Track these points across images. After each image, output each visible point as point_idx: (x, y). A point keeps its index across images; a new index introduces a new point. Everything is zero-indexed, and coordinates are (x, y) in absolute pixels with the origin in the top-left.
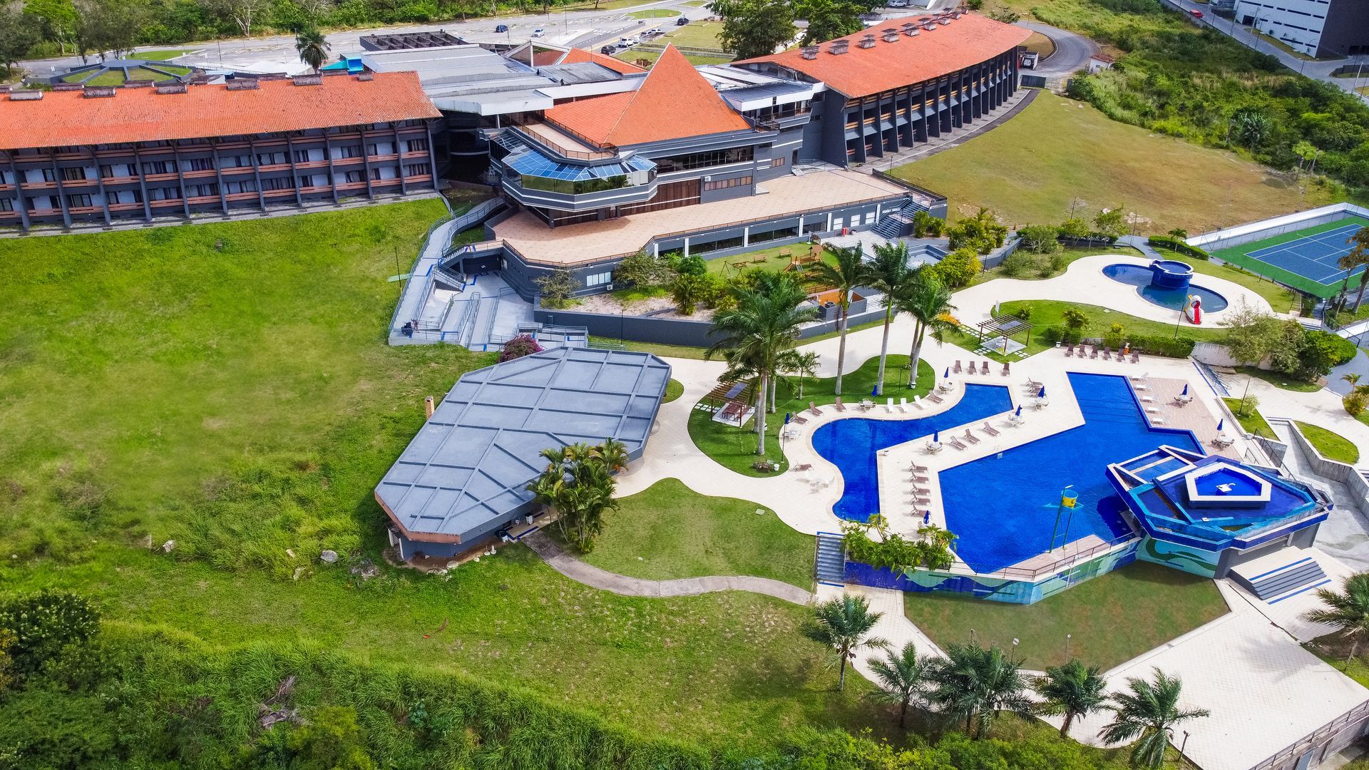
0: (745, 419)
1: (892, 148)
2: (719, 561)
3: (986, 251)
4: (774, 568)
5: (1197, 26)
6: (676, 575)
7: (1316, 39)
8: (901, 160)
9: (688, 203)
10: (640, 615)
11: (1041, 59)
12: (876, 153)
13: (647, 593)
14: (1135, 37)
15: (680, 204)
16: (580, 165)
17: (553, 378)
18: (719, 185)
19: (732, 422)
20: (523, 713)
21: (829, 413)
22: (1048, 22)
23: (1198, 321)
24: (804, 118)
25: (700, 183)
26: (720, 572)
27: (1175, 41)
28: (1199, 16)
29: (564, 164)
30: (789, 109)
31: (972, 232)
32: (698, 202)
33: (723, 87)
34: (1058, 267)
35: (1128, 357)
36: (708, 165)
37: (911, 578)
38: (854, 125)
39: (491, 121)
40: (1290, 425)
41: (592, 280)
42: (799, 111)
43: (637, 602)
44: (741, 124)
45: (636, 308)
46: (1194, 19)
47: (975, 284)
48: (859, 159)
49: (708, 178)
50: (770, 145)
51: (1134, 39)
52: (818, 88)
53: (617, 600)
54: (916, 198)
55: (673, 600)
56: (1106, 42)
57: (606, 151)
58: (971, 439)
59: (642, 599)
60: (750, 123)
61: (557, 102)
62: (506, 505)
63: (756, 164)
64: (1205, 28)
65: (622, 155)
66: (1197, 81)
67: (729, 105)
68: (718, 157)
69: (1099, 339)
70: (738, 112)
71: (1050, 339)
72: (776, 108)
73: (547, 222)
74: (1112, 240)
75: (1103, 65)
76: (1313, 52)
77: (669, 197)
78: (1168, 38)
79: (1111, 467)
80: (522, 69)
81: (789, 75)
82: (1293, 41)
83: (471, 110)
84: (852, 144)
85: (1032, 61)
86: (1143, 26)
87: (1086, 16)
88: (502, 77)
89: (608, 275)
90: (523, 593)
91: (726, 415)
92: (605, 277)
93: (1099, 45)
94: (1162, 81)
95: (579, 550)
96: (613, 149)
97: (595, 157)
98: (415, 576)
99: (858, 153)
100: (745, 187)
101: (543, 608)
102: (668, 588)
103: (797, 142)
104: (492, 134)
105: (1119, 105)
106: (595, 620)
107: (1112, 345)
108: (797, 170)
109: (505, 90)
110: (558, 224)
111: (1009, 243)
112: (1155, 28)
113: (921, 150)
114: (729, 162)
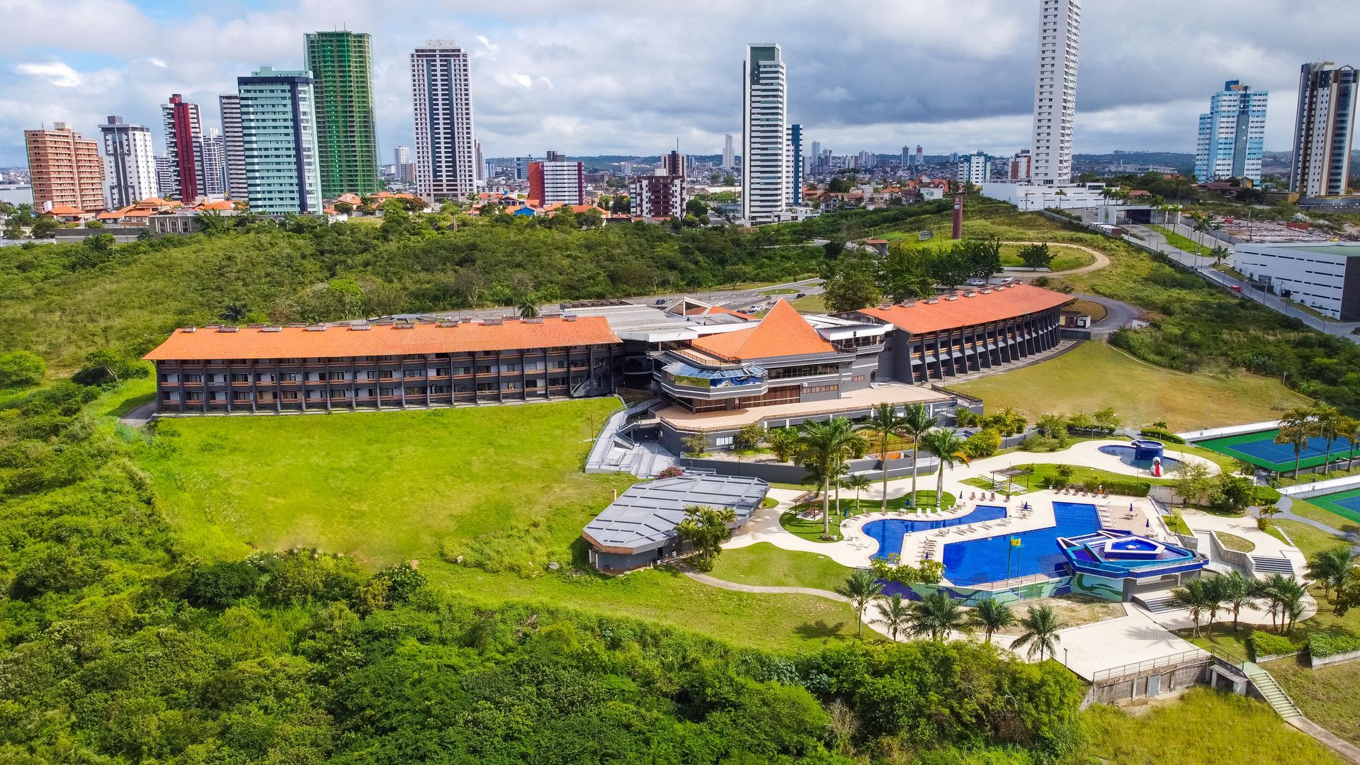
0: (818, 518)
1: (950, 373)
2: (792, 580)
3: (1009, 434)
4: (827, 583)
5: (1237, 298)
6: (765, 585)
7: (1338, 305)
8: (957, 381)
9: (791, 402)
10: (741, 600)
11: (1093, 322)
12: (937, 375)
13: (745, 590)
14: (1177, 305)
15: (785, 402)
16: (715, 369)
17: (692, 487)
18: (814, 390)
19: (809, 519)
20: (667, 633)
21: (876, 516)
22: (1104, 295)
23: (1158, 474)
24: (879, 348)
25: (798, 388)
26: (792, 586)
27: (1212, 308)
28: (1238, 290)
29: (703, 369)
30: (866, 341)
31: (997, 420)
32: (799, 401)
33: (818, 327)
34: (1063, 445)
35: (1100, 496)
36: (805, 375)
37: (915, 589)
38: (918, 355)
39: (654, 346)
40: (1211, 534)
41: (720, 442)
42: (875, 342)
43: (739, 595)
44: (829, 348)
45: (749, 458)
46: (1233, 292)
47: (999, 454)
48: (922, 378)
49: (806, 384)
50: (850, 363)
51: (1176, 307)
52: (889, 328)
53: (728, 592)
54: (959, 401)
55: (761, 595)
56: (1152, 309)
57: (733, 362)
58: (972, 531)
59: (741, 593)
60: (836, 348)
61: (700, 336)
62: (660, 539)
63: (841, 377)
64: (1243, 298)
65: (743, 364)
66: (1225, 336)
67: (821, 337)
68: (812, 370)
69: (1081, 484)
70: (828, 341)
71: (1046, 484)
72: (857, 340)
73: (691, 410)
74: (1111, 431)
75: (1144, 324)
76: (1338, 316)
77: (775, 395)
78: (1206, 305)
79: (1059, 539)
80: (677, 318)
81: (869, 320)
82: (1321, 308)
83: (642, 339)
84: (916, 368)
85: (1085, 321)
86: (1187, 297)
87: (1139, 291)
88: (663, 322)
89: (731, 439)
90: (668, 587)
91: (806, 515)
92: (729, 440)
93: (1144, 311)
94: (1195, 336)
95: (704, 569)
96: (739, 361)
97: (724, 365)
98: (605, 577)
99: (921, 374)
100: (834, 391)
101: (681, 595)
102: (758, 589)
103: (874, 364)
104: (655, 354)
105: (1153, 352)
106: (713, 601)
107: (1090, 488)
108: (875, 385)
109: (665, 328)
110: (699, 411)
111: (1029, 430)
112: (1198, 299)
113: (973, 376)
114: (820, 374)
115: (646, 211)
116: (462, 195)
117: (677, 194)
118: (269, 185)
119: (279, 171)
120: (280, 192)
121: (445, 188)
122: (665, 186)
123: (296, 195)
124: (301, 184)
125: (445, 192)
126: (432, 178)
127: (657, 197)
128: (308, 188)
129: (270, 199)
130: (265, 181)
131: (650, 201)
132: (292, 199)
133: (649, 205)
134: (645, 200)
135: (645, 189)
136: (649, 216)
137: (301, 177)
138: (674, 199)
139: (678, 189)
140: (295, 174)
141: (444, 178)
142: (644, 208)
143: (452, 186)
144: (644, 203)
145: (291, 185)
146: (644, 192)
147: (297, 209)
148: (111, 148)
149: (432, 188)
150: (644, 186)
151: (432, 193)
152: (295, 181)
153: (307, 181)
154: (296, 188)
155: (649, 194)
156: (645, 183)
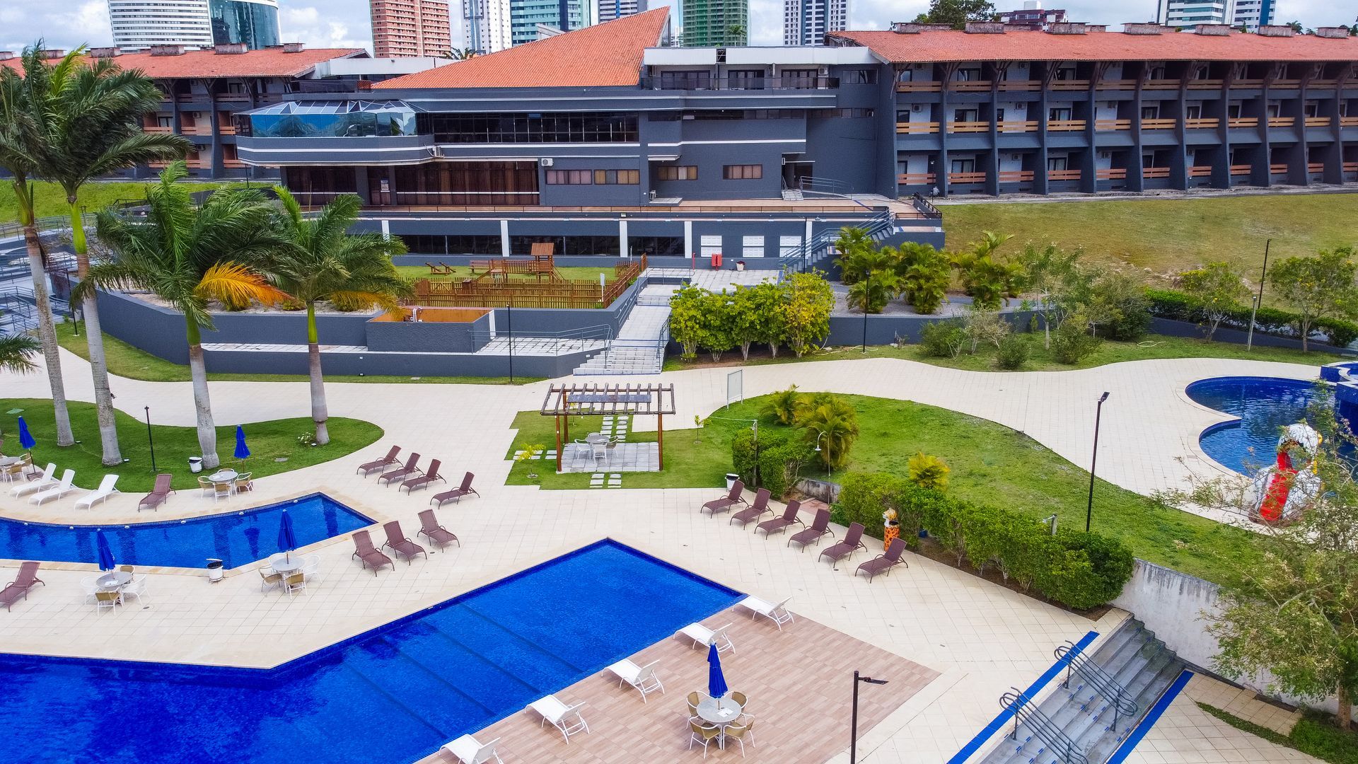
9: (518, 201)
15: (504, 201)
18: (572, 177)
36: (548, 139)
49: (548, 162)
52: (855, 57)
60: (648, 80)
70: (641, 65)
103: (789, 141)
114: (591, 139)
148: (467, 12)
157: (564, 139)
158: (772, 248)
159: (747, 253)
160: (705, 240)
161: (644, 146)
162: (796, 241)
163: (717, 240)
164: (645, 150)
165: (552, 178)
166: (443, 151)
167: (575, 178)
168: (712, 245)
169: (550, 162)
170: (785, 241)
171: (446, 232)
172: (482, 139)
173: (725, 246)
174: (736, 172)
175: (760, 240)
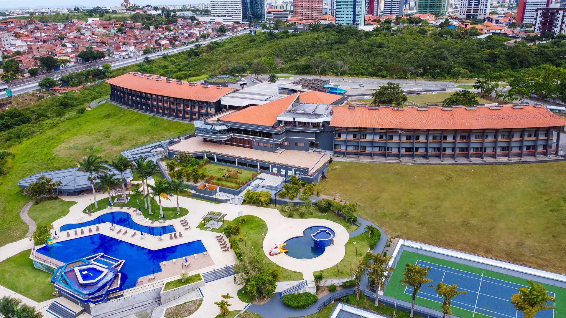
6: (32, 217)
9: (248, 147)
12: (357, 154)
30: (302, 124)
36: (254, 135)
38: (340, 139)
42: (310, 126)
44: (272, 124)
48: (341, 153)
60: (276, 124)
70: (277, 120)
72: (295, 122)
84: (338, 146)
100: (271, 149)
102: (25, 218)
103: (310, 138)
114: (263, 137)
115: (537, 28)
116: (480, 15)
117: (560, 19)
118: (344, 11)
119: (347, 5)
120: (347, 14)
121: (472, 11)
122: (553, 14)
123: (352, 16)
124: (354, 11)
125: (472, 13)
126: (467, 6)
127: (546, 21)
128: (357, 13)
129: (343, 17)
130: (342, 10)
131: (541, 22)
132: (351, 18)
133: (540, 25)
134: (538, 22)
135: (539, 15)
136: (539, 32)
137: (355, 8)
138: (557, 23)
139: (561, 16)
140: (352, 7)
141: (473, 6)
142: (536, 27)
143: (476, 10)
144: (537, 24)
145: (351, 11)
146: (538, 17)
147: (352, 22)
149: (466, 11)
150: (539, 14)
151: (466, 13)
152: (352, 10)
153: (357, 10)
154: (352, 13)
155: (541, 19)
156: (540, 12)
157: (257, 136)
158: (286, 173)
159: (282, 173)
160: (274, 169)
161: (273, 140)
162: (291, 172)
163: (276, 169)
164: (274, 141)
165: (255, 144)
166: (234, 135)
167: (260, 144)
168: (275, 170)
169: (254, 141)
170: (289, 171)
171: (226, 159)
172: (241, 133)
173: (278, 171)
174: (298, 144)
175: (284, 171)
